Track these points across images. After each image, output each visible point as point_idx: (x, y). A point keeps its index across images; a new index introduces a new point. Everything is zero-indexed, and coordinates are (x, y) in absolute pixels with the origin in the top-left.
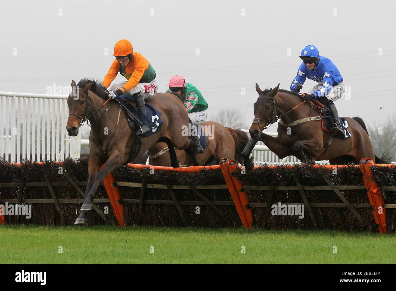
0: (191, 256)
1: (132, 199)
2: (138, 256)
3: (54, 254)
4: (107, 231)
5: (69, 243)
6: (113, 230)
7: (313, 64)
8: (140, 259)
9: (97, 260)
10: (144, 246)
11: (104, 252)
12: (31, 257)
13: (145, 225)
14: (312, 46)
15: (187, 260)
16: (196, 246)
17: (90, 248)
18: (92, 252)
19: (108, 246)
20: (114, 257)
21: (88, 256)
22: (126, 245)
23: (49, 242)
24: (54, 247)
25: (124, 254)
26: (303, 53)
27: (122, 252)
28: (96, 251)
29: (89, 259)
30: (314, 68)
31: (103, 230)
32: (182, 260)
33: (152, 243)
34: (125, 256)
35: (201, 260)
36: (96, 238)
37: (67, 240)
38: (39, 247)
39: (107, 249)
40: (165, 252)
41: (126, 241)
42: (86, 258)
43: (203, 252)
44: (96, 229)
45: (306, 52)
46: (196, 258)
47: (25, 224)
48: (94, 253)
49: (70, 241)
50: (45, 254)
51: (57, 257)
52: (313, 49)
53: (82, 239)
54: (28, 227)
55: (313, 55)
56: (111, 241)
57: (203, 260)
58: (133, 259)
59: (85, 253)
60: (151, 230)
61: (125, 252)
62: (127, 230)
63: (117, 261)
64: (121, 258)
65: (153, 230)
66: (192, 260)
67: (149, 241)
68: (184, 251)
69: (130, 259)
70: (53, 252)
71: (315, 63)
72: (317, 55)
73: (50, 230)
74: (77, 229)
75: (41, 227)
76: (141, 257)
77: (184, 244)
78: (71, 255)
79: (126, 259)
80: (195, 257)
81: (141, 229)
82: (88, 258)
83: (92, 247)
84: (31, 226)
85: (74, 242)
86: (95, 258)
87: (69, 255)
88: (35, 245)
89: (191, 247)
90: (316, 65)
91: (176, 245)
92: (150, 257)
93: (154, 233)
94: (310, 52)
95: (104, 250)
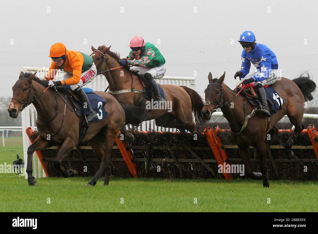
0: (284, 203)
1: (237, 158)
2: (243, 203)
3: (177, 201)
4: (218, 183)
5: (188, 193)
6: (222, 183)
7: (250, 48)
8: (244, 205)
9: (211, 206)
10: (247, 195)
11: (216, 199)
12: (159, 203)
13: (247, 179)
14: (250, 32)
15: (281, 205)
16: (288, 195)
17: (205, 196)
18: (206, 199)
19: (219, 195)
20: (224, 203)
21: (203, 203)
22: (233, 194)
23: (173, 191)
24: (177, 195)
25: (232, 201)
26: (241, 38)
27: (230, 200)
28: (209, 198)
29: (205, 205)
30: (251, 51)
31: (214, 182)
32: (277, 206)
33: (253, 192)
34: (232, 203)
35: (292, 206)
36: (209, 189)
37: (187, 190)
38: (165, 195)
39: (218, 197)
40: (264, 199)
41: (233, 191)
42: (202, 204)
43: (294, 200)
44: (209, 181)
45: (243, 38)
46: (289, 204)
47: (153, 178)
48: (208, 200)
49: (188, 191)
50: (170, 201)
51: (179, 203)
52: (250, 35)
53: (199, 190)
54: (156, 180)
55: (250, 40)
56: (221, 191)
57: (294, 206)
58: (239, 205)
59: (201, 200)
60: (252, 182)
61: (232, 200)
62: (233, 182)
63: (226, 206)
64: (229, 204)
65: (253, 183)
66: (285, 205)
67: (251, 191)
68: (278, 199)
69: (236, 205)
70: (176, 199)
71: (252, 47)
72: (253, 40)
73: (173, 182)
74: (194, 182)
75: (166, 180)
76: (244, 203)
77: (278, 193)
78: (190, 201)
79: (233, 204)
80: (287, 204)
81: (244, 181)
82: (203, 204)
83: (206, 195)
84: (159, 180)
85: (192, 192)
86: (209, 204)
87: (189, 201)
88: (162, 194)
89: (284, 196)
90: (253, 48)
91: (272, 194)
92: (252, 203)
93: (255, 185)
94: (247, 37)
95: (216, 198)
